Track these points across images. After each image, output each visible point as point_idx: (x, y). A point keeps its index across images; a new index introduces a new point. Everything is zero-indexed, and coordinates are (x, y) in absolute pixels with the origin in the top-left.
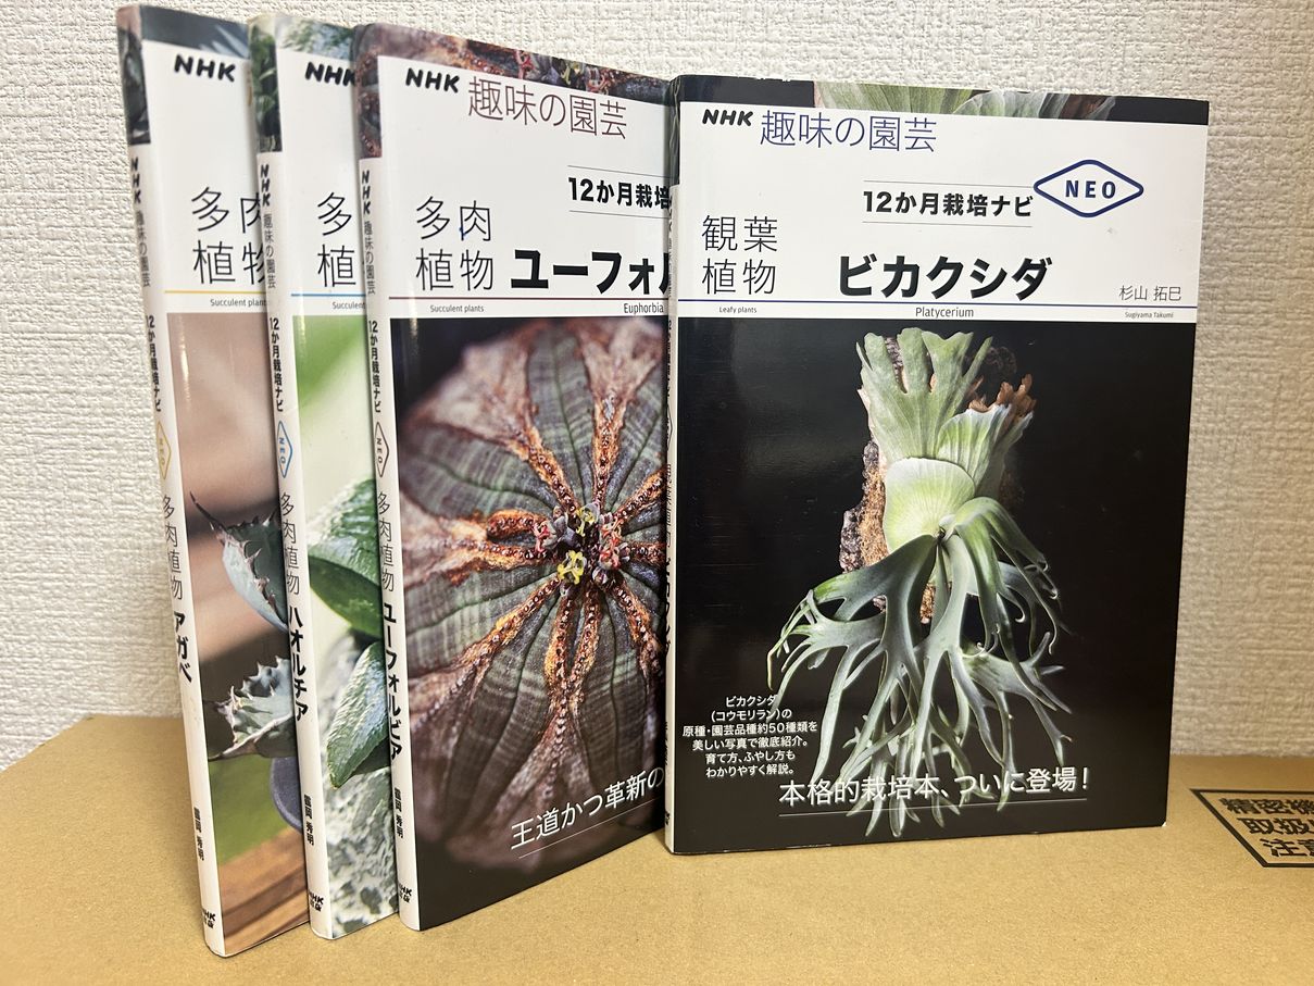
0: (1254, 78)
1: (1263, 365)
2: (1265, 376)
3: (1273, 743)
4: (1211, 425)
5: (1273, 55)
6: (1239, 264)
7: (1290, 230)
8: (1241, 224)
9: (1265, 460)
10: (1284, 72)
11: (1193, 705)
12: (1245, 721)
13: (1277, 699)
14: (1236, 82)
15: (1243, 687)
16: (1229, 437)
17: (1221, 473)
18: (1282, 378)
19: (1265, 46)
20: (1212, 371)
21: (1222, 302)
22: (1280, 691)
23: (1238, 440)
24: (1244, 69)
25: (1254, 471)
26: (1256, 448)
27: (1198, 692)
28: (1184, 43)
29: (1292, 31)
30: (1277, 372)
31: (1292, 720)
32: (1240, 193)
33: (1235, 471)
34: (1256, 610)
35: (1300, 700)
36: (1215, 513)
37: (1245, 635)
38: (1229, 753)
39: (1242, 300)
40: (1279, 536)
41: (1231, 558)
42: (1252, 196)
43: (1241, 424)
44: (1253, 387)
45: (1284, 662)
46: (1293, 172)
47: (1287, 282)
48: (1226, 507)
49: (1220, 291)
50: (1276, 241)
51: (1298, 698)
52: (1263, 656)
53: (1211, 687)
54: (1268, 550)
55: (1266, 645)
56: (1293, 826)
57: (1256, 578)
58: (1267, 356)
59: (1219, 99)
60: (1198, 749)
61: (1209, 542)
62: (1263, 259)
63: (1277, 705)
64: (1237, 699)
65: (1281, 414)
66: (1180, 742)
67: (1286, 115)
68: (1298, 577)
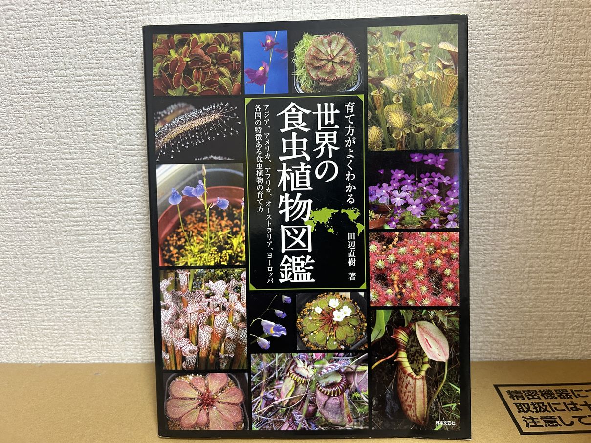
1: (527, 180)
2: (529, 185)
3: (540, 354)
4: (503, 210)
5: (528, 23)
6: (513, 131)
7: (540, 112)
8: (514, 111)
9: (530, 225)
10: (535, 31)
11: (498, 338)
12: (524, 345)
13: (539, 335)
14: (510, 38)
15: (522, 330)
16: (512, 215)
17: (508, 232)
18: (537, 185)
19: (525, 18)
21: (506, 150)
22: (541, 331)
23: (516, 216)
24: (513, 31)
25: (524, 230)
26: (525, 220)
27: (501, 333)
28: (481, 20)
29: (539, 10)
30: (535, 183)
31: (547, 344)
32: (513, 95)
33: (515, 231)
34: (527, 295)
35: (551, 335)
36: (506, 251)
37: (522, 306)
38: (517, 359)
39: (516, 149)
40: (538, 260)
41: (515, 272)
42: (519, 96)
43: (517, 209)
44: (523, 190)
45: (542, 318)
46: (541, 83)
47: (539, 138)
48: (511, 248)
49: (504, 145)
50: (532, 118)
51: (549, 334)
52: (531, 315)
53: (507, 330)
54: (532, 267)
55: (533, 310)
56: (540, 407)
57: (527, 280)
58: (529, 175)
59: (500, 48)
60: (502, 358)
61: (503, 264)
62: (526, 128)
63: (539, 337)
64: (520, 335)
65: (537, 203)
66: (493, 355)
67: (537, 54)
68: (548, 279)
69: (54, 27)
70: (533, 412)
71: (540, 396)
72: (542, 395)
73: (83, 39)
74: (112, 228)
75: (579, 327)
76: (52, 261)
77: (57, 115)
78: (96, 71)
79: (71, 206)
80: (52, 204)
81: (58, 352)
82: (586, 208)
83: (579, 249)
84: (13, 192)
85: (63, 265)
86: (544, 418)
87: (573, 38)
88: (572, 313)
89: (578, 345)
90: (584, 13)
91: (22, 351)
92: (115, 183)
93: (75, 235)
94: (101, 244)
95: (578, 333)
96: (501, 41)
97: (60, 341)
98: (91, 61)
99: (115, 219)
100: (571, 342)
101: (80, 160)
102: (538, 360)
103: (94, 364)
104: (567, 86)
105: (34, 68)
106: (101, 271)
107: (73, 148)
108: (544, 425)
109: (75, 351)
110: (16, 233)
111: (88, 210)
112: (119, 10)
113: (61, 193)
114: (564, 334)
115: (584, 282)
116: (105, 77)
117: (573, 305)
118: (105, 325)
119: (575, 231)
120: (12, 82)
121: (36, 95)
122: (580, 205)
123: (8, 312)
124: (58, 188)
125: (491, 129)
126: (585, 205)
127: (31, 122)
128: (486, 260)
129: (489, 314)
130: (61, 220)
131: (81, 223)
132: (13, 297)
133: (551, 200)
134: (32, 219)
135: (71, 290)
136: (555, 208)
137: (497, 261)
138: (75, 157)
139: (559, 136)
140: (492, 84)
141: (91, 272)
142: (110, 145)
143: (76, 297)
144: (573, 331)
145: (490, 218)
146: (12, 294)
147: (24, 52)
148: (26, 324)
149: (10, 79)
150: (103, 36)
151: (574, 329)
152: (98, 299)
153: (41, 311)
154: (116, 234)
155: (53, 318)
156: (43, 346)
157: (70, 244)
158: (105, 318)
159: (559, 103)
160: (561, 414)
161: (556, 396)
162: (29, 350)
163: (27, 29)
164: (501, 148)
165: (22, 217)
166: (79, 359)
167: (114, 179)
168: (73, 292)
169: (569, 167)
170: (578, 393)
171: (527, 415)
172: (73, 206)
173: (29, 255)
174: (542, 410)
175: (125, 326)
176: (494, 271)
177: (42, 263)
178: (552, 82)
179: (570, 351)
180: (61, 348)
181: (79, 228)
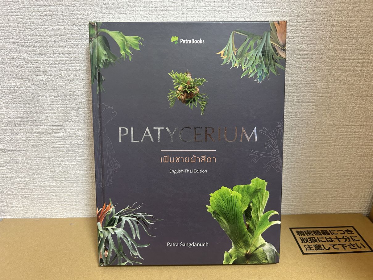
0: (311, 42)
1: (312, 119)
2: (312, 122)
3: (314, 211)
4: (298, 135)
5: (316, 35)
6: (306, 93)
7: (320, 84)
8: (306, 83)
9: (312, 143)
10: (320, 40)
11: (292, 203)
12: (306, 206)
13: (314, 200)
14: (306, 44)
15: (305, 198)
17: (300, 147)
18: (317, 122)
19: (315, 33)
20: (298, 121)
21: (301, 104)
22: (315, 199)
23: (305, 139)
24: (308, 39)
25: (309, 146)
26: (309, 140)
27: (294, 200)
29: (322, 28)
31: (318, 205)
32: (306, 74)
33: (304, 146)
34: (309, 180)
35: (320, 201)
36: (299, 157)
37: (306, 186)
38: (302, 213)
39: (306, 103)
40: (315, 162)
41: (303, 168)
42: (309, 75)
43: (306, 135)
44: (309, 125)
45: (316, 192)
46: (321, 68)
47: (318, 98)
48: (302, 155)
50: (316, 87)
52: (311, 190)
53: (297, 198)
54: (312, 165)
55: (311, 188)
56: (313, 240)
57: (309, 172)
58: (313, 117)
59: (301, 49)
60: (294, 213)
61: (297, 164)
62: (312, 92)
63: (314, 202)
64: (304, 201)
65: (316, 132)
66: (289, 211)
67: (320, 52)
68: (320, 171)
69: (47, 29)
70: (309, 242)
71: (313, 234)
72: (314, 233)
73: (64, 37)
74: (80, 143)
75: (335, 196)
76: (44, 161)
77: (48, 80)
78: (72, 55)
79: (56, 131)
80: (45, 130)
81: (47, 212)
82: (342, 135)
83: (337, 156)
84: (21, 123)
85: (51, 164)
86: (315, 246)
87: (340, 44)
88: (332, 189)
89: (334, 206)
90: (347, 30)
91: (26, 211)
92: (82, 119)
93: (58, 147)
94: (73, 152)
95: (334, 199)
96: (301, 45)
97: (48, 206)
98: (69, 50)
99: (82, 139)
100: (331, 204)
101: (61, 105)
102: (313, 214)
103: (68, 218)
104: (335, 70)
105: (35, 53)
106: (73, 168)
107: (57, 99)
108: (315, 249)
109: (57, 211)
110: (23, 146)
111: (66, 133)
112: (86, 21)
113: (50, 124)
114: (327, 200)
115: (339, 173)
116: (77, 59)
117: (333, 185)
118: (75, 197)
119: (335, 147)
120: (21, 60)
121: (36, 68)
122: (339, 133)
123: (17, 190)
124: (48, 121)
125: (293, 92)
126: (341, 133)
127: (33, 83)
128: (288, 162)
129: (288, 190)
130: (50, 139)
131: (61, 141)
132: (21, 182)
133: (323, 130)
134: (33, 138)
135: (55, 178)
136: (325, 135)
137: (294, 162)
138: (59, 104)
139: (330, 96)
140: (295, 68)
141: (67, 168)
142: (80, 97)
143: (58, 181)
144: (332, 199)
145: (290, 140)
146: (20, 180)
147: (28, 43)
148: (29, 196)
149: (20, 58)
150: (76, 35)
151: (332, 198)
152: (71, 183)
153: (37, 189)
154: (82, 147)
155: (45, 193)
156: (38, 208)
157: (55, 153)
158: (75, 193)
159: (331, 79)
160: (323, 243)
161: (321, 233)
162: (30, 211)
163: (30, 30)
164: (299, 102)
165: (27, 137)
166: (59, 216)
167: (81, 116)
168: (56, 179)
169: (334, 113)
170: (333, 232)
171: (306, 244)
172: (57, 131)
173: (31, 158)
174: (314, 241)
175: (86, 198)
176: (292, 167)
177: (38, 162)
178: (328, 67)
179: (330, 209)
180: (49, 209)
181: (61, 143)
